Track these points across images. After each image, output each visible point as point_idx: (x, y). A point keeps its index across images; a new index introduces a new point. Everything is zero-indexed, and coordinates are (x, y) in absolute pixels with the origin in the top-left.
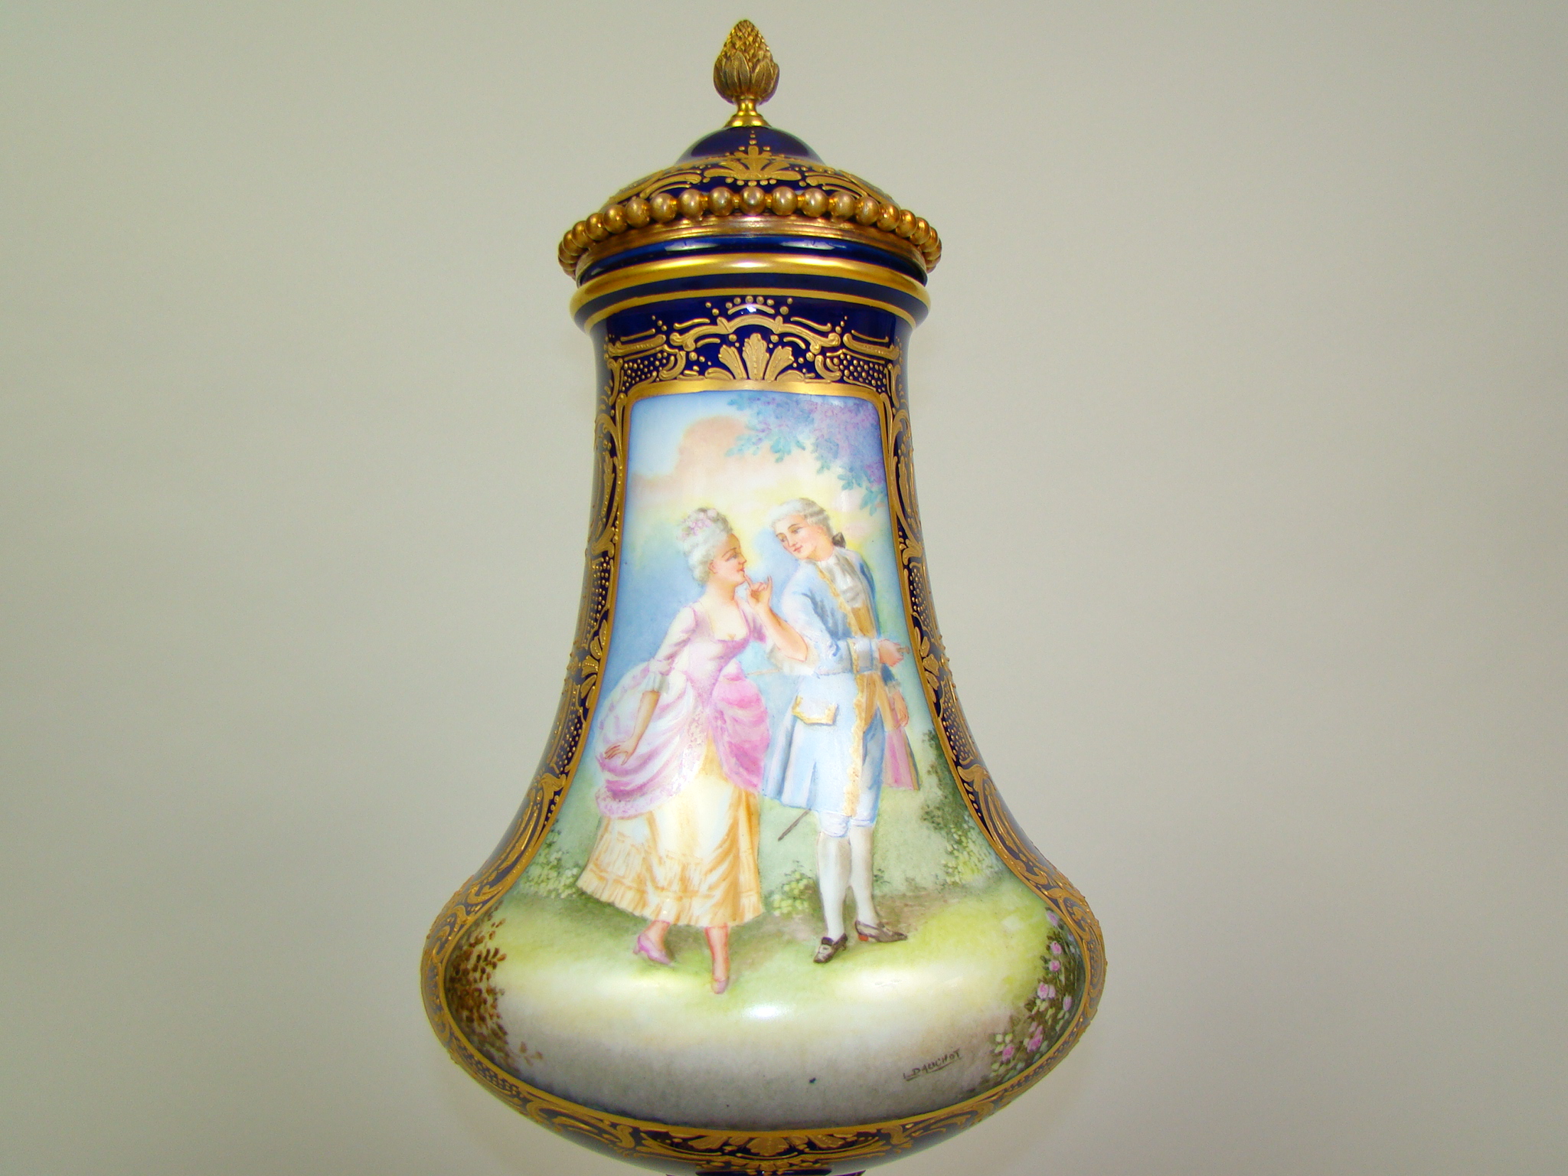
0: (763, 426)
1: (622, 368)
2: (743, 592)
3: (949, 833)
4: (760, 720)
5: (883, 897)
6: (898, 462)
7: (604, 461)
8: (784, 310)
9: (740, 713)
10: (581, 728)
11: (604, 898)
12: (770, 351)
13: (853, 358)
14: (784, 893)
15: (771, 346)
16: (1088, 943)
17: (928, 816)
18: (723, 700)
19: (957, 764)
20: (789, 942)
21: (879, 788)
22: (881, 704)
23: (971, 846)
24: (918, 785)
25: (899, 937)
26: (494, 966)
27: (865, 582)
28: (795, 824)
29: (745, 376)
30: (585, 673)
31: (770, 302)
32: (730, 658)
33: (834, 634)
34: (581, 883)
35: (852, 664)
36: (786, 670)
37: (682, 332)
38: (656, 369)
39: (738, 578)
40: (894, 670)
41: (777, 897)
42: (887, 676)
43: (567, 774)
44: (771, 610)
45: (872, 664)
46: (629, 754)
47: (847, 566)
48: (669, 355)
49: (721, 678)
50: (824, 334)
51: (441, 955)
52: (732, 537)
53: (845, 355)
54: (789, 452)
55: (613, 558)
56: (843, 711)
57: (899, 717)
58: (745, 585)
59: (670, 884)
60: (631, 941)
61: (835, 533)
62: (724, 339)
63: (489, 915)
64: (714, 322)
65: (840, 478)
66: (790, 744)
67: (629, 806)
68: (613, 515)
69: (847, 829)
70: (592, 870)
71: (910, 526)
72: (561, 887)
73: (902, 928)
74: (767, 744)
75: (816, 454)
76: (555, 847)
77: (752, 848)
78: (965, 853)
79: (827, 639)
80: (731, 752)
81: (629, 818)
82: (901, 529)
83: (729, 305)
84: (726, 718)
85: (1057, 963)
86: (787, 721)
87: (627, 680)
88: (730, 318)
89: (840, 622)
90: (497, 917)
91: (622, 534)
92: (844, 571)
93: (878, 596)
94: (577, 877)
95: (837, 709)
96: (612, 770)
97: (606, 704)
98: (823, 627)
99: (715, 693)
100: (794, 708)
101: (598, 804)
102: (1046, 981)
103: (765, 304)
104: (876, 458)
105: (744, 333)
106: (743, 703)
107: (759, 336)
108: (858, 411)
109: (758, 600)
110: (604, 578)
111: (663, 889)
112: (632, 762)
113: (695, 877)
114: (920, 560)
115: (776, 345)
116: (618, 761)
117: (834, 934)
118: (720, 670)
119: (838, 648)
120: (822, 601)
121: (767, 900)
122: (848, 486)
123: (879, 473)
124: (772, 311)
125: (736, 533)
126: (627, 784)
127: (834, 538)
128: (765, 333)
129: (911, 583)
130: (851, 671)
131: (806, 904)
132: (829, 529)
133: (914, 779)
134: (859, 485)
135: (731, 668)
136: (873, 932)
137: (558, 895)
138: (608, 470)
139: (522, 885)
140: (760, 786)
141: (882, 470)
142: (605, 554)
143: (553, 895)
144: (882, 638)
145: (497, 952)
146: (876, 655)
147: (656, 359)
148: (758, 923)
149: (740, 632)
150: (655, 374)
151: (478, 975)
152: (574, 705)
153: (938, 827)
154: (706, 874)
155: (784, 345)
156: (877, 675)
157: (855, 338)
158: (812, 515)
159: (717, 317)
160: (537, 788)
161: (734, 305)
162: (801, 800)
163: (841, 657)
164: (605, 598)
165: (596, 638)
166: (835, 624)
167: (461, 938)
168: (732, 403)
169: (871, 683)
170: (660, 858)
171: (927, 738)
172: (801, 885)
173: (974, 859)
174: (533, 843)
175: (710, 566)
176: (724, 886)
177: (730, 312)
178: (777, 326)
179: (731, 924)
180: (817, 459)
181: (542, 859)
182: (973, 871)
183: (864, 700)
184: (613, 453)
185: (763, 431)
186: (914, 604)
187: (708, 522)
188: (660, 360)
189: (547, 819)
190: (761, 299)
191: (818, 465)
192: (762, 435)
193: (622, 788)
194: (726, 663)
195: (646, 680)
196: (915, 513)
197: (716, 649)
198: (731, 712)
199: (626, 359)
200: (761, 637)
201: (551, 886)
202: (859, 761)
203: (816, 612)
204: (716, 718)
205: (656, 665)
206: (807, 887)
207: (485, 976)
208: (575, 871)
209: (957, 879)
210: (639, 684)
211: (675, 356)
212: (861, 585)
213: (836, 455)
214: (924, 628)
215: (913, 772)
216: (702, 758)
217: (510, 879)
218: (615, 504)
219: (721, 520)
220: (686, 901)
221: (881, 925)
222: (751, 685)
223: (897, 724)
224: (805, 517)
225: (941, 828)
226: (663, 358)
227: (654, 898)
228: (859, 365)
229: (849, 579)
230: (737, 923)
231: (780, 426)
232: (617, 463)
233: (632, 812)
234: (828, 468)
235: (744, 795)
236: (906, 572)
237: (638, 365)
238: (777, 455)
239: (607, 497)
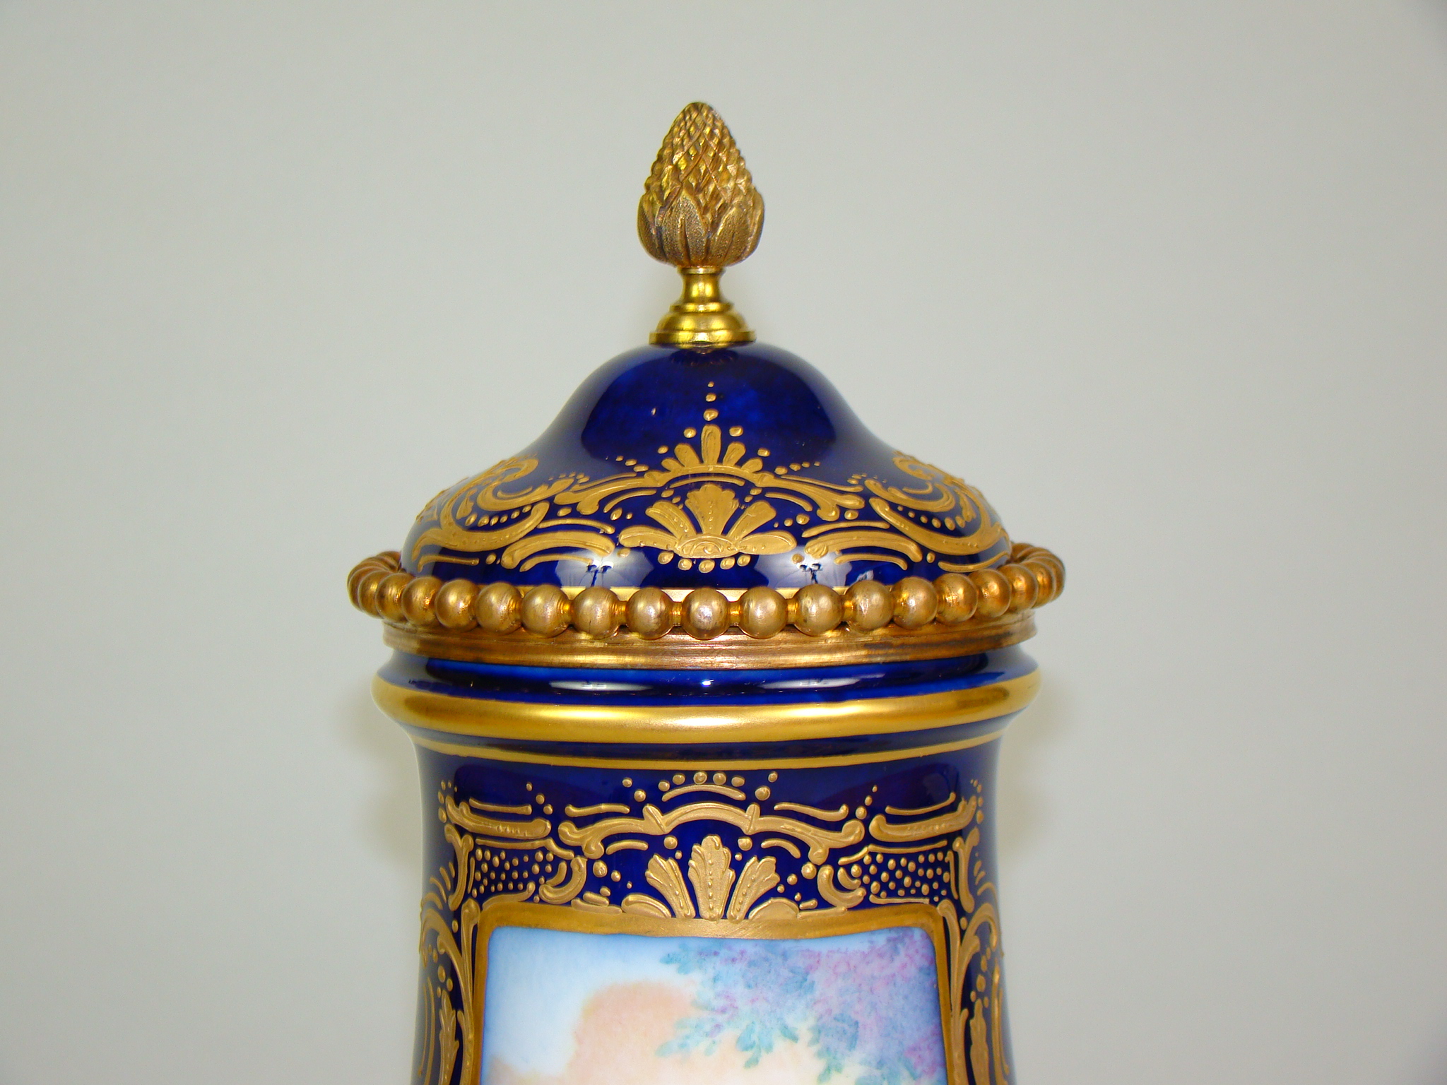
0: (721, 1003)
1: (472, 854)
6: (970, 1017)
8: (763, 792)
12: (737, 867)
13: (887, 857)
15: (738, 857)
29: (692, 911)
31: (738, 781)
37: (581, 822)
38: (534, 878)
48: (557, 860)
50: (836, 826)
53: (873, 855)
54: (769, 1048)
62: (656, 843)
64: (637, 812)
75: (815, 1048)
83: (664, 785)
88: (666, 808)
103: (728, 783)
105: (691, 834)
107: (716, 839)
108: (895, 950)
115: (747, 856)
123: (932, 1055)
124: (740, 796)
128: (729, 834)
138: (447, 1028)
141: (937, 1048)
147: (533, 860)
150: (531, 886)
155: (761, 854)
157: (892, 820)
159: (643, 804)
161: (673, 786)
168: (668, 960)
177: (665, 798)
178: (749, 821)
180: (819, 1054)
184: (456, 1001)
185: (723, 1011)
188: (543, 864)
190: (720, 776)
191: (819, 1065)
192: (721, 1018)
199: (480, 841)
211: (568, 862)
213: (853, 1041)
226: (545, 862)
228: (898, 866)
231: (753, 1001)
232: (463, 1023)
234: (839, 1069)
237: (502, 862)
238: (749, 1054)
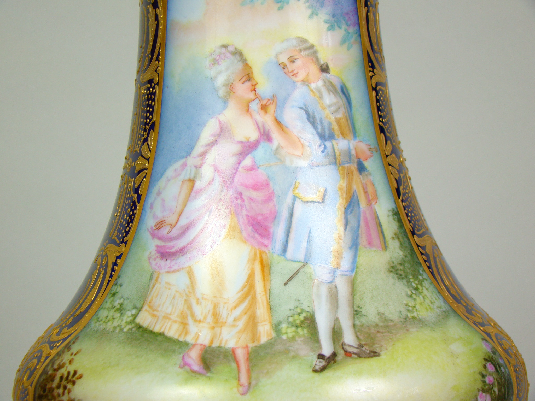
2: (255, 106)
3: (408, 282)
4: (269, 198)
5: (362, 325)
6: (368, 12)
7: (148, 12)
9: (255, 194)
10: (136, 209)
11: (157, 329)
14: (289, 323)
16: (514, 366)
17: (393, 269)
18: (242, 184)
19: (413, 233)
20: (294, 357)
21: (356, 249)
22: (357, 188)
23: (425, 292)
24: (385, 247)
25: (374, 354)
26: (74, 383)
27: (344, 99)
28: (296, 273)
30: (137, 169)
32: (247, 155)
33: (322, 137)
34: (138, 320)
35: (335, 158)
36: (288, 162)
39: (252, 96)
40: (368, 164)
41: (284, 326)
42: (361, 168)
43: (126, 243)
44: (276, 119)
45: (350, 159)
46: (173, 226)
47: (331, 87)
49: (240, 169)
51: (31, 380)
52: (247, 66)
54: (288, 3)
55: (158, 84)
56: (330, 192)
57: (371, 198)
58: (257, 101)
59: (205, 318)
60: (177, 359)
61: (322, 62)
63: (68, 347)
65: (326, 22)
66: (291, 216)
67: (173, 262)
68: (156, 52)
69: (334, 277)
70: (146, 310)
71: (377, 59)
72: (123, 323)
73: (376, 348)
74: (274, 216)
75: (307, 4)
76: (118, 296)
77: (265, 291)
78: (421, 297)
79: (317, 141)
80: (249, 221)
81: (174, 272)
82: (370, 61)
84: (245, 198)
85: (491, 378)
86: (289, 200)
87: (170, 172)
89: (326, 128)
90: (75, 348)
91: (164, 66)
92: (329, 91)
93: (354, 109)
94: (135, 316)
95: (325, 191)
96: (160, 238)
97: (155, 190)
98: (315, 132)
99: (236, 180)
100: (293, 190)
101: (150, 263)
102: (483, 391)
104: (352, 8)
106: (256, 187)
109: (266, 112)
110: (151, 99)
111: (200, 321)
112: (175, 232)
113: (224, 312)
114: (384, 85)
116: (164, 232)
117: (327, 351)
118: (239, 163)
119: (325, 147)
120: (313, 113)
121: (277, 328)
122: (331, 28)
123: (354, 19)
125: (249, 62)
126: (171, 248)
127: (321, 66)
129: (378, 101)
130: (335, 163)
131: (305, 331)
132: (318, 60)
133: (382, 242)
134: (340, 27)
135: (247, 162)
136: (355, 351)
137: (121, 330)
138: (152, 18)
139: (93, 324)
140: (270, 247)
141: (356, 17)
142: (151, 81)
143: (117, 330)
144: (358, 140)
145: (75, 373)
146: (353, 152)
148: (271, 344)
149: (254, 135)
151: (61, 391)
152: (130, 193)
153: (400, 277)
154: (232, 310)
156: (354, 167)
158: (305, 49)
160: (102, 255)
162: (301, 256)
163: (328, 153)
164: (152, 113)
165: (146, 143)
166: (323, 129)
167: (47, 365)
169: (349, 173)
170: (198, 300)
171: (391, 213)
172: (302, 317)
173: (428, 301)
174: (100, 294)
175: (230, 88)
176: (245, 318)
179: (251, 345)
180: (309, 7)
181: (108, 305)
182: (427, 310)
183: (344, 185)
184: (156, 5)
186: (380, 116)
187: (229, 55)
189: (111, 276)
191: (309, 12)
193: (168, 250)
194: (244, 158)
195: (184, 172)
196: (381, 51)
197: (236, 148)
198: (247, 193)
200: (269, 139)
201: (116, 324)
202: (342, 229)
203: (309, 121)
204: (237, 198)
205: (191, 161)
206: (306, 318)
207: (66, 391)
208: (134, 312)
209: (415, 314)
210: (179, 175)
212: (341, 101)
213: (322, 5)
214: (388, 134)
215: (382, 238)
216: (227, 227)
217: (83, 321)
218: (158, 44)
219: (238, 54)
220: (217, 330)
221: (361, 346)
222: (261, 174)
223: (369, 202)
224: (300, 51)
225: (403, 278)
227: (193, 328)
229: (332, 96)
230: (255, 344)
232: (158, 13)
233: (175, 267)
234: (317, 15)
235: (258, 253)
236: (374, 93)
238: (279, 5)
239: (151, 38)
